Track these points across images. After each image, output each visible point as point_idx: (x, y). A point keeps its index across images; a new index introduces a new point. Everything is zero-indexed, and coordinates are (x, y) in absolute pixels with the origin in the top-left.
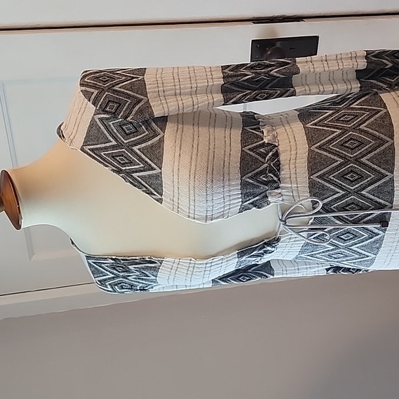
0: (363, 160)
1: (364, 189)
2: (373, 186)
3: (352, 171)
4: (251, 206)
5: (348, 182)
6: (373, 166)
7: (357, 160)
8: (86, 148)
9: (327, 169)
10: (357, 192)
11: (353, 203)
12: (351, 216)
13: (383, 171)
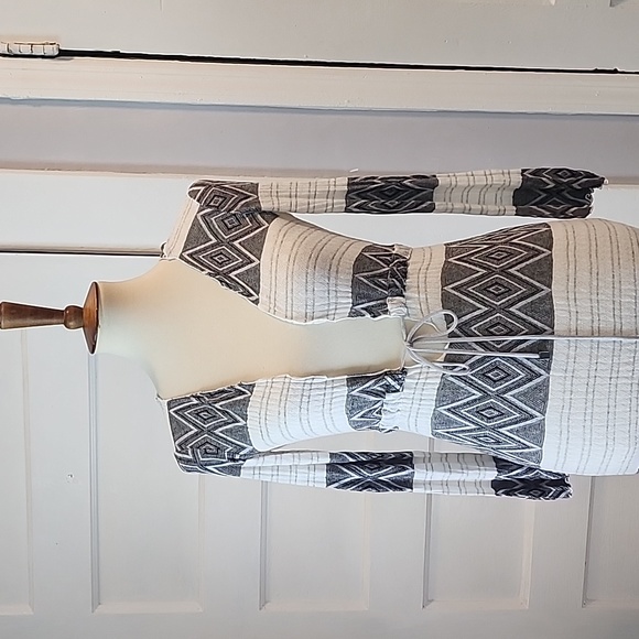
0: (512, 271)
1: (512, 305)
2: (524, 302)
3: (496, 283)
4: (364, 312)
5: (491, 295)
6: (524, 277)
7: (503, 271)
8: (185, 255)
9: (466, 280)
10: (504, 309)
11: (499, 323)
12: (499, 342)
13: (538, 284)
